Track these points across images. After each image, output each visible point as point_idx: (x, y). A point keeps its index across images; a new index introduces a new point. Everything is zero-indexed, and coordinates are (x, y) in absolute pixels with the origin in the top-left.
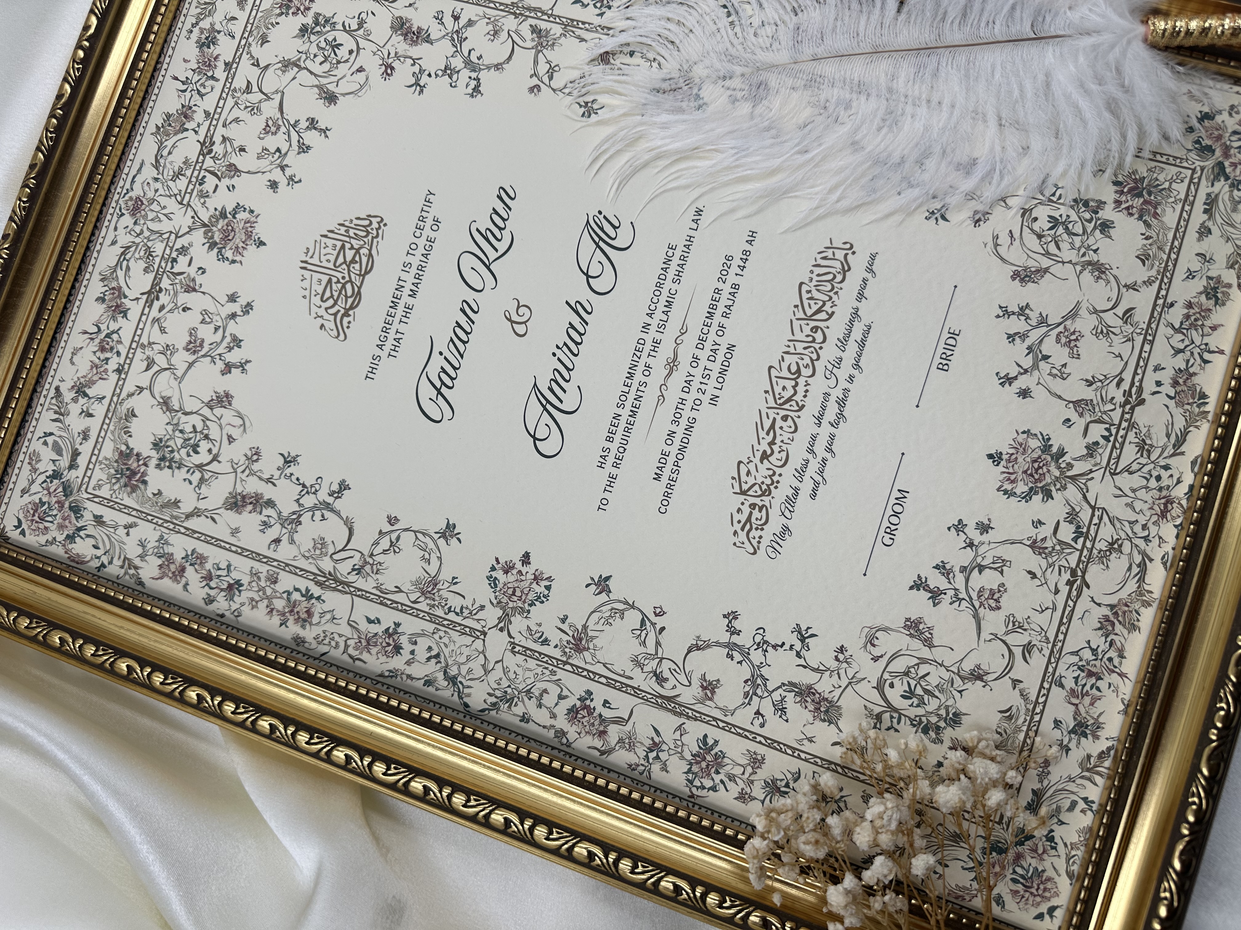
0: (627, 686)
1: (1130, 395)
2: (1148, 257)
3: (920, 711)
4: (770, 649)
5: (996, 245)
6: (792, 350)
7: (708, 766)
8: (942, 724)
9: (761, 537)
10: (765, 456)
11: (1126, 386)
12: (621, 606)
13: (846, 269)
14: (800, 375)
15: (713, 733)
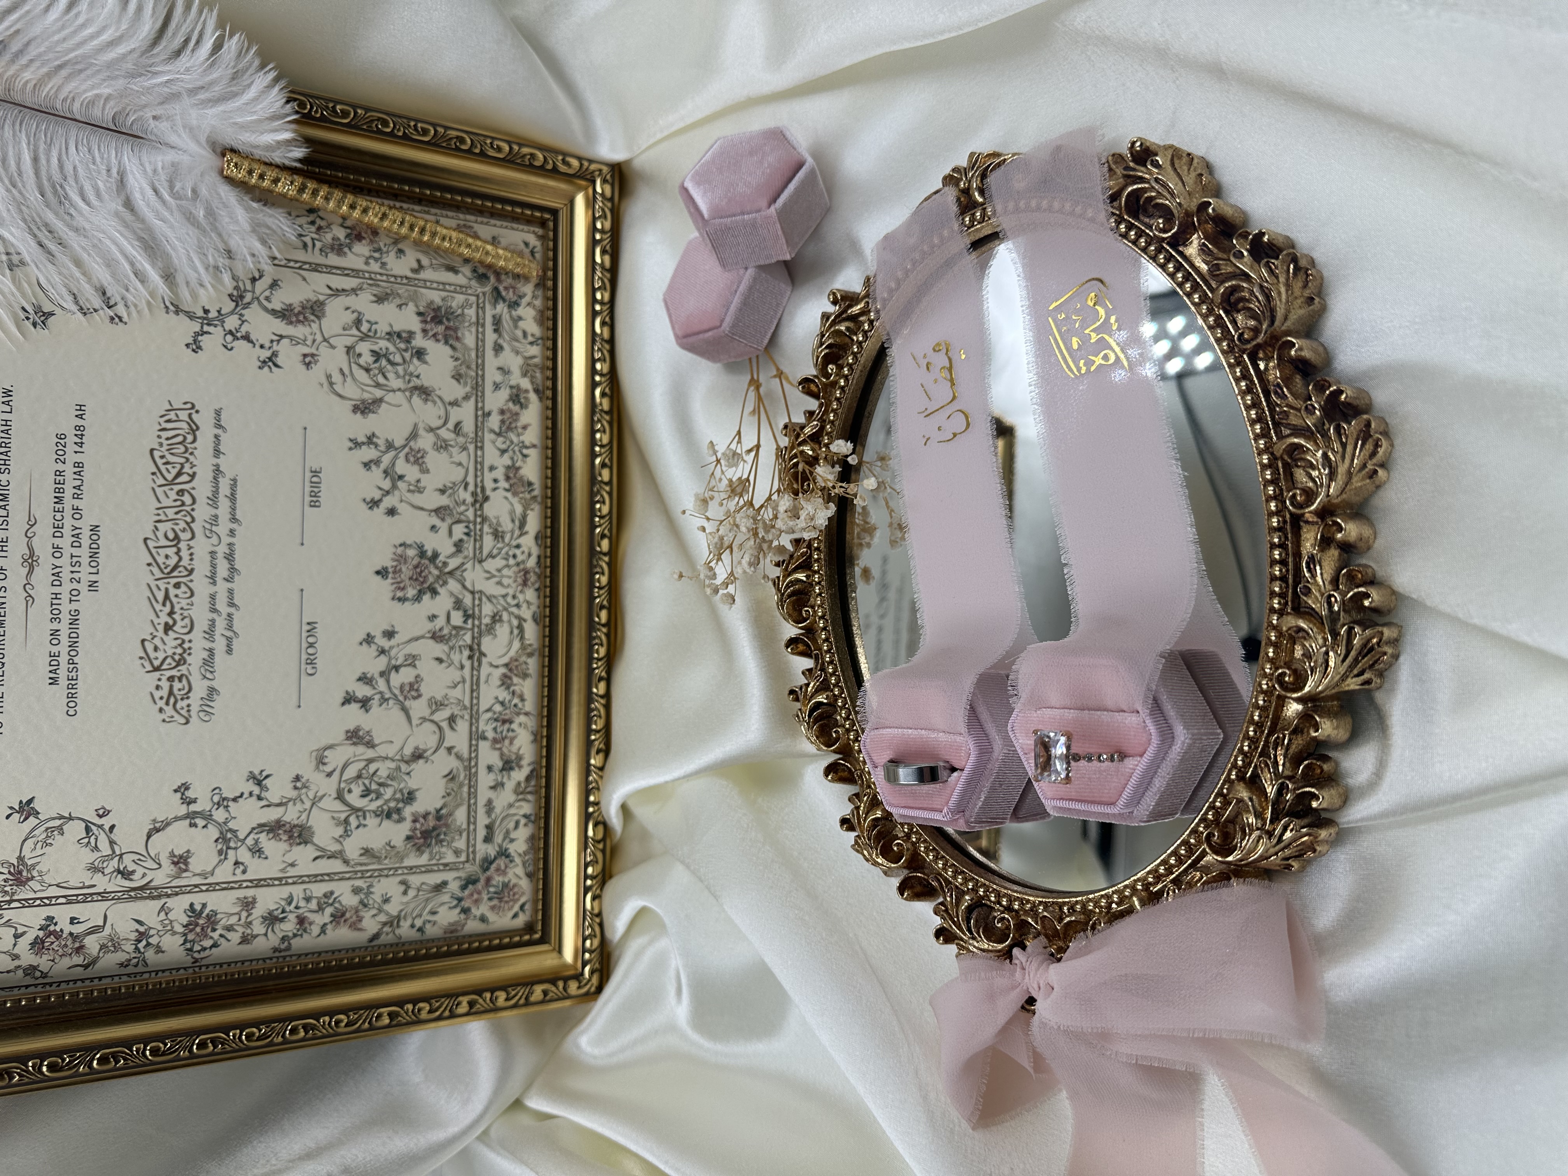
0: (91, 894)
1: (476, 495)
2: (460, 375)
3: (379, 802)
4: (230, 803)
5: (331, 384)
6: (163, 517)
7: (202, 929)
8: (401, 805)
9: (189, 706)
10: (168, 628)
11: (471, 488)
12: (57, 823)
13: (194, 429)
14: (179, 541)
15: (198, 899)
